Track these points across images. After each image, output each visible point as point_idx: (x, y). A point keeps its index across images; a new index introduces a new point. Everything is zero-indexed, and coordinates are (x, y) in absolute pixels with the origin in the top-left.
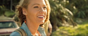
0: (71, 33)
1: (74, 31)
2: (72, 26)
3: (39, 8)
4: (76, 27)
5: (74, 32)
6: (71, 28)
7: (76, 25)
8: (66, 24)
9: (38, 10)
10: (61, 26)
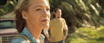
0: (92, 36)
1: (96, 33)
2: (94, 27)
3: (42, 11)
4: (99, 29)
5: (95, 35)
6: (93, 29)
7: (99, 26)
8: (87, 24)
9: (41, 13)
10: (81, 26)
